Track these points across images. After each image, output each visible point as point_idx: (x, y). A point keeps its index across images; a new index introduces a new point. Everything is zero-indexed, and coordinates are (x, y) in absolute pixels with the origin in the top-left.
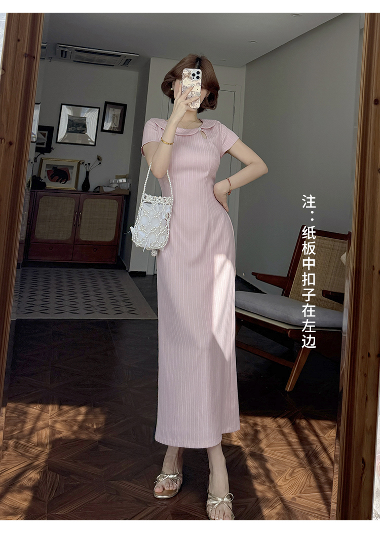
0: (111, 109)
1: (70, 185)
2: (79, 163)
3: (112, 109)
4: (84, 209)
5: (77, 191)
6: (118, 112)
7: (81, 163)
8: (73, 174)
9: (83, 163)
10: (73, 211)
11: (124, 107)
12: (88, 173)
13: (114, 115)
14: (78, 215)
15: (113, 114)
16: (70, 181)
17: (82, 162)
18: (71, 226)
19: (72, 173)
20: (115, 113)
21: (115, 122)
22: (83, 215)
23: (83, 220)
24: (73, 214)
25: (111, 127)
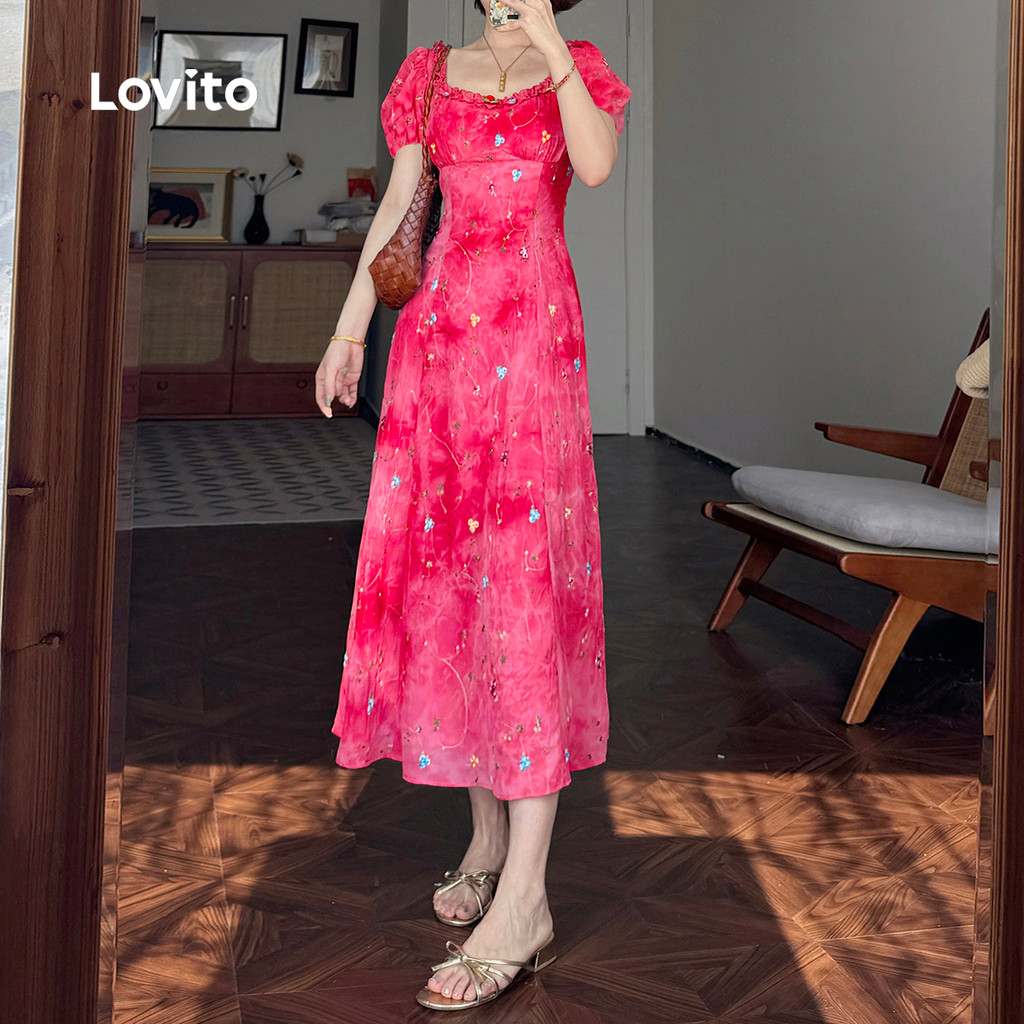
0: (319, 37)
1: (208, 231)
2: (230, 178)
3: (322, 36)
4: (257, 287)
5: (230, 244)
6: (337, 43)
7: (236, 174)
8: (214, 204)
9: (242, 175)
10: (223, 291)
11: (351, 30)
12: (259, 200)
13: (328, 51)
14: (239, 301)
15: (325, 48)
16: (204, 221)
17: (240, 172)
18: (220, 330)
19: (209, 200)
20: (330, 48)
21: (331, 68)
22: (255, 301)
23: (256, 315)
24: (223, 301)
25: (319, 82)
